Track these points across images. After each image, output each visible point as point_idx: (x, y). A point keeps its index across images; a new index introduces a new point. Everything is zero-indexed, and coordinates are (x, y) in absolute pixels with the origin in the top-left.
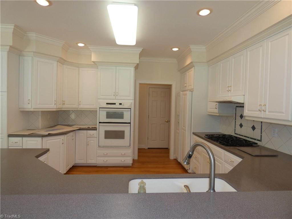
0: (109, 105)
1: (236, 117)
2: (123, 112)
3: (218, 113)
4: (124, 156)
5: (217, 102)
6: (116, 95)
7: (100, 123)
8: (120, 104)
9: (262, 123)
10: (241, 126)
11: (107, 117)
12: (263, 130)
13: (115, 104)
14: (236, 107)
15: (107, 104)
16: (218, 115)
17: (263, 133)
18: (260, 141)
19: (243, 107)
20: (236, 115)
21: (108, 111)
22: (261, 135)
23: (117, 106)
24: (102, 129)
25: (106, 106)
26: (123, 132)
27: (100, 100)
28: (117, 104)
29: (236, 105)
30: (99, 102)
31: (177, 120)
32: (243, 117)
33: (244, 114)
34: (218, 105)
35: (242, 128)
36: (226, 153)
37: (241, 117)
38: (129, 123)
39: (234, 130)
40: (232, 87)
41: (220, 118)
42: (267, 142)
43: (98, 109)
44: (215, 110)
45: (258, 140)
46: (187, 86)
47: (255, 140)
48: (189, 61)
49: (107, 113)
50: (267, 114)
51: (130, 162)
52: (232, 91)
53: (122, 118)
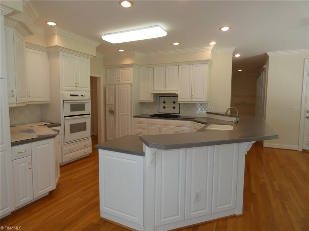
0: (73, 97)
1: (160, 103)
2: (84, 104)
5: (152, 94)
6: (77, 86)
7: (65, 117)
8: (82, 96)
9: (180, 104)
10: (164, 107)
11: (72, 110)
13: (78, 95)
15: (71, 95)
16: (153, 102)
17: (180, 110)
19: (177, 97)
20: (160, 102)
21: (72, 103)
23: (80, 98)
24: (68, 123)
25: (70, 98)
26: (85, 123)
27: (63, 92)
28: (80, 96)
29: (159, 96)
30: (62, 93)
31: (108, 109)
32: (165, 102)
33: (179, 100)
34: (153, 96)
35: (165, 109)
36: (177, 121)
37: (164, 102)
38: (89, 114)
39: (158, 111)
40: (167, 85)
41: (143, 104)
42: (183, 114)
43: (62, 102)
44: (151, 99)
45: (177, 114)
46: (121, 81)
47: (176, 114)
48: (128, 62)
49: (71, 105)
50: (194, 100)
51: (90, 151)
52: (167, 87)
53: (84, 110)
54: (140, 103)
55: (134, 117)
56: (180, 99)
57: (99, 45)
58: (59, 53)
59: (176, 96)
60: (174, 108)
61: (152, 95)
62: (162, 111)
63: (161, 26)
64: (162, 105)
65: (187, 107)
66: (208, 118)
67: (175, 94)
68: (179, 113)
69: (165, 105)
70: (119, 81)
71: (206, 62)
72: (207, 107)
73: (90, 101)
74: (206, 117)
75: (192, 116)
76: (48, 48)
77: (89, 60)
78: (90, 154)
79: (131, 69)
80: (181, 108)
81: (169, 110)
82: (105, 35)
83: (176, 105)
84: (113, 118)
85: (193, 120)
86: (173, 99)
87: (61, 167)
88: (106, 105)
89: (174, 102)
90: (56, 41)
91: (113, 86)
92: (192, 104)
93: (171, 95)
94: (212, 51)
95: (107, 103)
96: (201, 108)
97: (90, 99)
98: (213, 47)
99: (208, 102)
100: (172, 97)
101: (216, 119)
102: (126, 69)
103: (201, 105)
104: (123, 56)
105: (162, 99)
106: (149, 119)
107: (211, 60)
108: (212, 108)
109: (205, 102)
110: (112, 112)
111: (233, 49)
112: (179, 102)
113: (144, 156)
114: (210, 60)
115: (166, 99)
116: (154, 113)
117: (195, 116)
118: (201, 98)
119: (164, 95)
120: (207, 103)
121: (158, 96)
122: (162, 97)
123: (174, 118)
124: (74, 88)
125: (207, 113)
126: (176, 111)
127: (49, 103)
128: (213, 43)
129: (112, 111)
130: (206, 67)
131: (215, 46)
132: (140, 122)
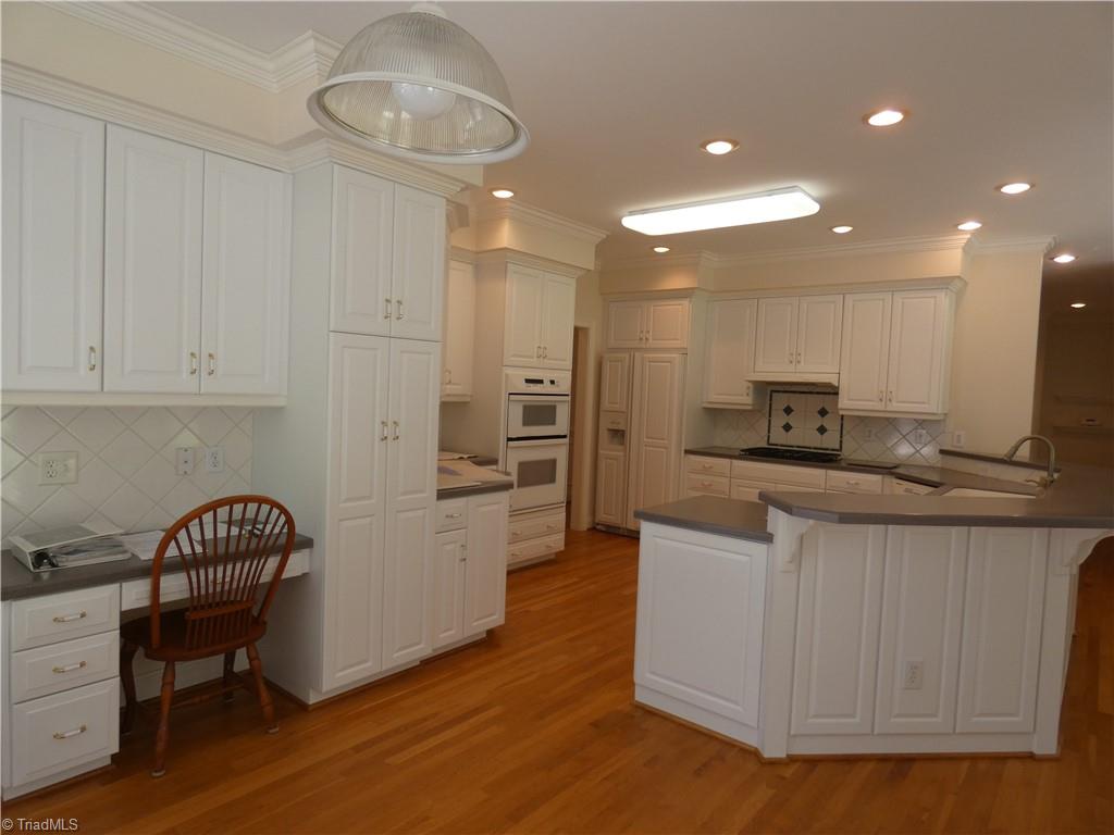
0: (530, 385)
1: (773, 411)
2: (554, 407)
3: (753, 405)
4: (550, 531)
5: (749, 381)
6: (542, 354)
7: (509, 439)
8: (552, 382)
9: (845, 419)
10: (787, 428)
11: (525, 423)
12: (844, 432)
13: (541, 382)
14: (772, 391)
15: (528, 381)
16: (750, 408)
17: (844, 438)
18: (841, 449)
19: (837, 394)
20: (773, 408)
21: (528, 404)
22: (841, 442)
23: (546, 388)
24: (513, 458)
25: (525, 388)
26: (553, 463)
27: (509, 371)
28: (547, 383)
29: (770, 388)
30: (507, 375)
31: (605, 424)
32: (792, 411)
33: (840, 406)
34: (751, 389)
35: (790, 433)
36: (833, 474)
37: (788, 411)
38: (565, 437)
39: (766, 438)
40: (803, 354)
41: (715, 414)
42: (850, 451)
43: (504, 396)
44: (744, 398)
45: (833, 450)
46: (651, 338)
47: (827, 449)
48: (678, 282)
49: (525, 407)
50: (895, 406)
51: (561, 546)
52: (802, 363)
53: (553, 422)
54: (707, 410)
55: (687, 452)
56: (845, 403)
57: (605, 236)
58: (506, 267)
59: (831, 391)
60: (822, 430)
61: (750, 385)
62: (780, 438)
63: (804, 188)
64: (779, 420)
65: (870, 431)
66: (943, 470)
67: (829, 385)
68: (837, 447)
69: (791, 419)
70: (647, 339)
71: (943, 283)
72: (944, 432)
73: (569, 398)
74: (939, 465)
75: (887, 460)
76: (478, 253)
77: (573, 282)
78: (557, 554)
79: (686, 302)
80: (849, 432)
81: (804, 435)
82: (631, 213)
83: (827, 422)
84: (622, 454)
85: (892, 474)
86: (818, 402)
87: (509, 573)
88: (601, 413)
89: (823, 412)
90: (506, 236)
91: (627, 356)
92: (887, 419)
93: (811, 389)
94: (967, 248)
95: (606, 404)
96: (921, 436)
97: (569, 392)
98: (969, 236)
99: (945, 414)
100: (818, 393)
101: (976, 475)
102: (671, 303)
103: (920, 424)
104: (662, 266)
105: (781, 401)
106: (736, 463)
107: (962, 276)
108: (959, 436)
109: (934, 414)
110: (619, 435)
111: (1043, 242)
112: (841, 413)
113: (771, 541)
114: (959, 277)
115: (795, 401)
116: (751, 445)
117: (898, 462)
118: (924, 403)
119: (787, 388)
120: (942, 417)
121: (768, 391)
122: (781, 394)
123: (824, 461)
124: (535, 359)
125: (942, 452)
126: (829, 442)
127: (469, 400)
128: (971, 226)
129: (618, 431)
130: (944, 300)
131: (975, 233)
132: (706, 470)
